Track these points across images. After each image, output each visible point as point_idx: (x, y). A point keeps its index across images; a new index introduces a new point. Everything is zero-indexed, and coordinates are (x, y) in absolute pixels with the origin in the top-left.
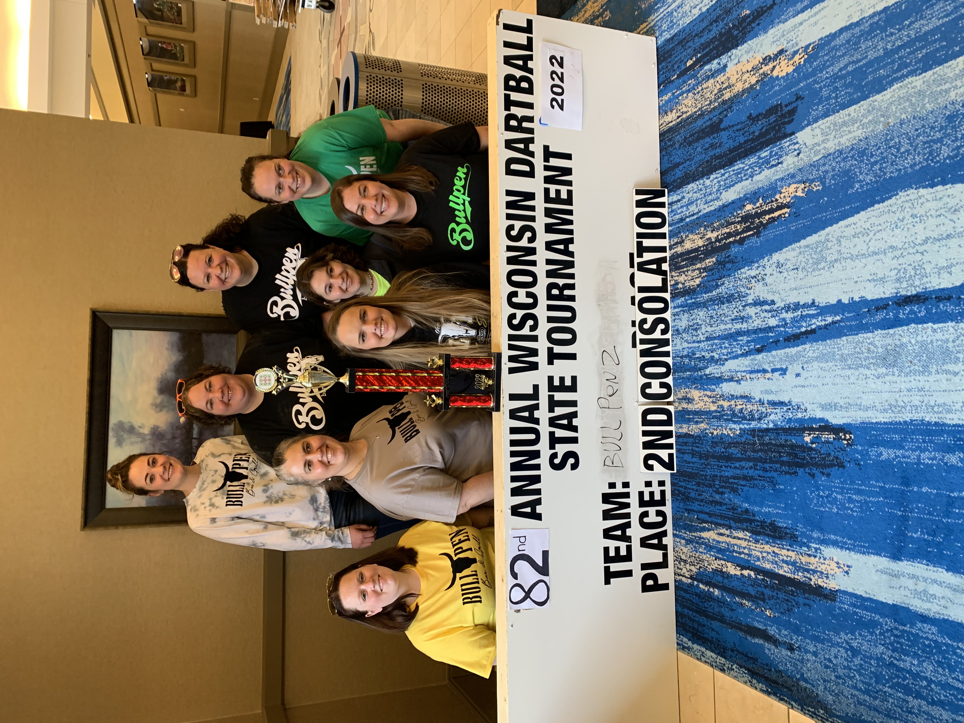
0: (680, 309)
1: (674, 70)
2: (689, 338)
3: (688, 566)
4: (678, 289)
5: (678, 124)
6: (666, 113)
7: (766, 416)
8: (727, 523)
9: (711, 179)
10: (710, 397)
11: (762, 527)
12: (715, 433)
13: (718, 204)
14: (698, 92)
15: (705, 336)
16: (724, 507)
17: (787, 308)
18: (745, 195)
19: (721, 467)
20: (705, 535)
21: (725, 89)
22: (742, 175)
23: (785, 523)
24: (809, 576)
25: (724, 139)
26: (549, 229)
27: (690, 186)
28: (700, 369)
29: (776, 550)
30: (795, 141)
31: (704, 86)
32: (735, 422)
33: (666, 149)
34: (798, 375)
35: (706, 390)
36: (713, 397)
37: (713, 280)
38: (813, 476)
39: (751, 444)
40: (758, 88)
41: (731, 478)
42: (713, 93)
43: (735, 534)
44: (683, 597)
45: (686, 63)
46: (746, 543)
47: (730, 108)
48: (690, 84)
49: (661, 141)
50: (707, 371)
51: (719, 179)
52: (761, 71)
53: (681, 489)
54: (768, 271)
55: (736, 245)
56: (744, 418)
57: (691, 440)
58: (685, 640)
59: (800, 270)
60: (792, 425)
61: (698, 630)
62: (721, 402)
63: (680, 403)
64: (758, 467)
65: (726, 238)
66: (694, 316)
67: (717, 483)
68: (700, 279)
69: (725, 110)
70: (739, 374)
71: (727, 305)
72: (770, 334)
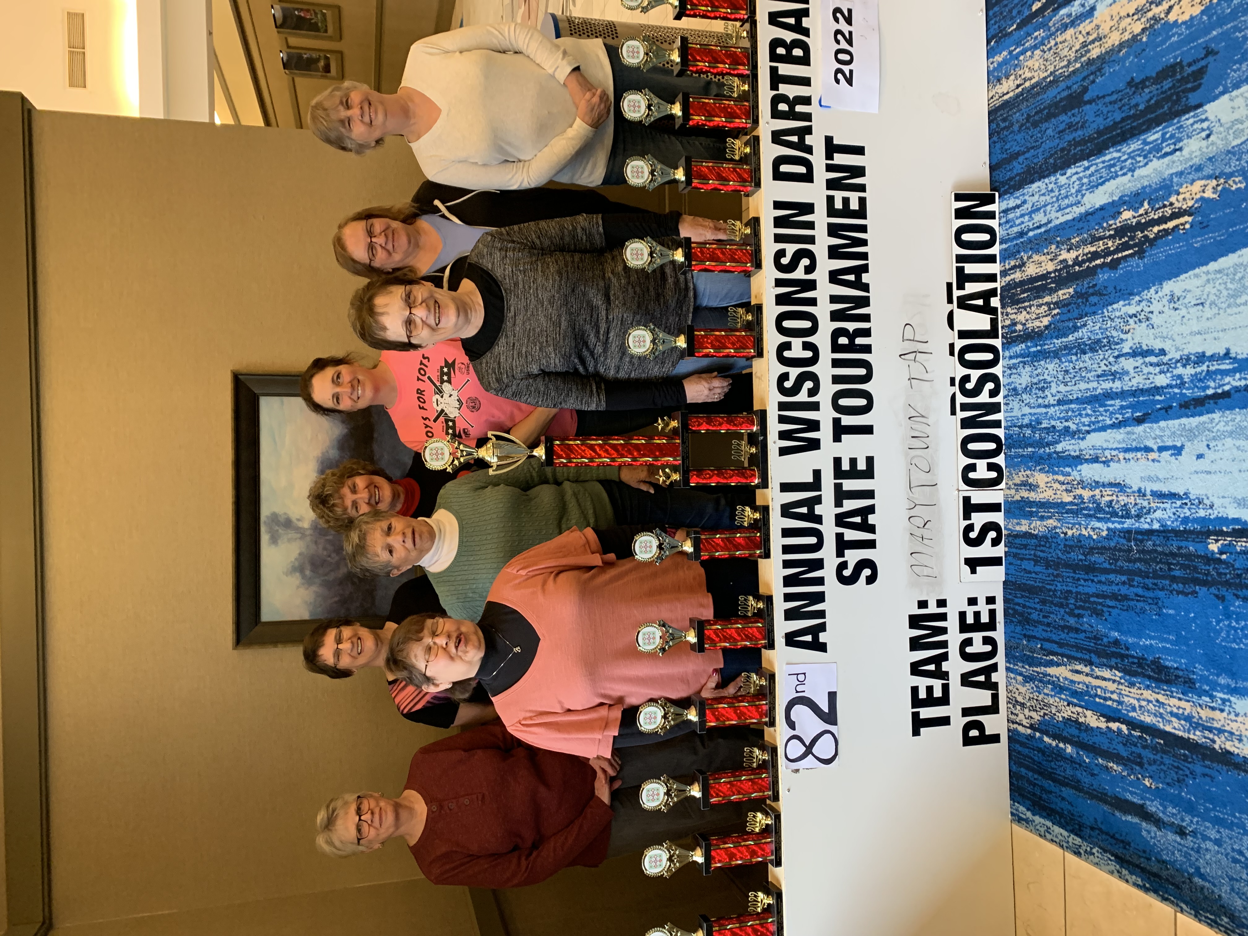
0: (1019, 360)
1: (1012, 18)
2: (1032, 401)
3: (1026, 711)
4: (1015, 331)
5: (1017, 96)
6: (999, 80)
7: (1148, 512)
8: (1087, 657)
9: (1068, 174)
10: (1063, 484)
11: (1140, 665)
12: (1070, 533)
13: (1078, 211)
14: (1050, 49)
15: (1057, 398)
16: (1082, 636)
17: (1186, 361)
18: (1120, 198)
19: (1078, 579)
20: (1052, 671)
21: (1093, 42)
22: (1118, 168)
23: (1175, 662)
24: (1211, 736)
25: (1090, 117)
26: (834, 253)
27: (1035, 186)
28: (1048, 445)
29: (1162, 698)
30: (1203, 117)
31: (1059, 39)
32: (1099, 520)
33: (998, 133)
34: (1200, 456)
35: (1057, 474)
36: (1068, 483)
37: (1070, 320)
38: (1222, 599)
39: (1124, 551)
40: (1144, 39)
41: (1092, 596)
42: (1074, 49)
43: (1098, 672)
44: (1019, 753)
45: (1031, 6)
46: (1115, 685)
47: (1100, 69)
48: (1036, 38)
49: (990, 122)
50: (1059, 448)
51: (1081, 175)
52: (1150, 15)
53: (1017, 607)
54: (1156, 307)
55: (1105, 269)
56: (1114, 514)
57: (1034, 541)
58: (1022, 809)
59: (1207, 306)
60: (1190, 526)
61: (1040, 798)
62: (1080, 491)
63: (1017, 490)
64: (1135, 583)
65: (1090, 260)
66: (1039, 371)
67: (1072, 601)
68: (1049, 318)
69: (1092, 74)
70: (1107, 453)
71: (1090, 355)
72: (1158, 398)
